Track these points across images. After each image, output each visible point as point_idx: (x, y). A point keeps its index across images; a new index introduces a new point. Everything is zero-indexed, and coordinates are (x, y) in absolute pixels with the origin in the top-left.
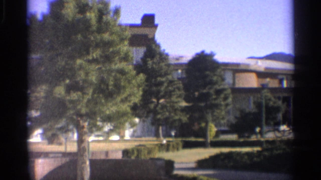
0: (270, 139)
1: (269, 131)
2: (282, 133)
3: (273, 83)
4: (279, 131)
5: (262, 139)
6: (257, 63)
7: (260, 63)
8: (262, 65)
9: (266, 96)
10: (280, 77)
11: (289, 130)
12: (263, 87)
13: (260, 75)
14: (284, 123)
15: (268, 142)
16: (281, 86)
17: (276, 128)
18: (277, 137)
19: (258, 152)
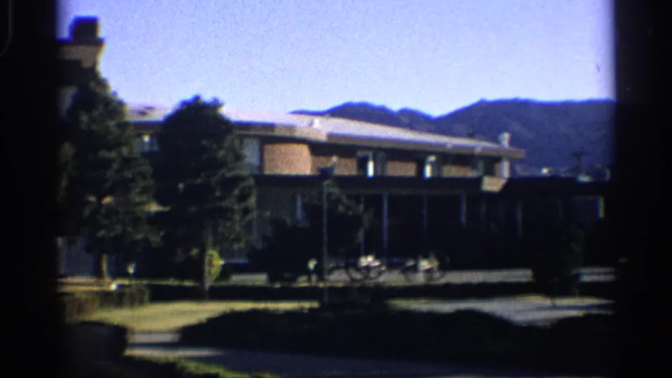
0: (340, 285)
1: (337, 268)
2: (364, 271)
3: (345, 168)
4: (358, 269)
5: (321, 285)
6: (311, 124)
7: (317, 121)
8: (322, 129)
9: (330, 194)
10: (360, 154)
11: (379, 266)
12: (324, 174)
13: (317, 148)
14: (367, 254)
15: (333, 290)
16: (361, 173)
17: (352, 261)
18: (353, 280)
19: (311, 310)
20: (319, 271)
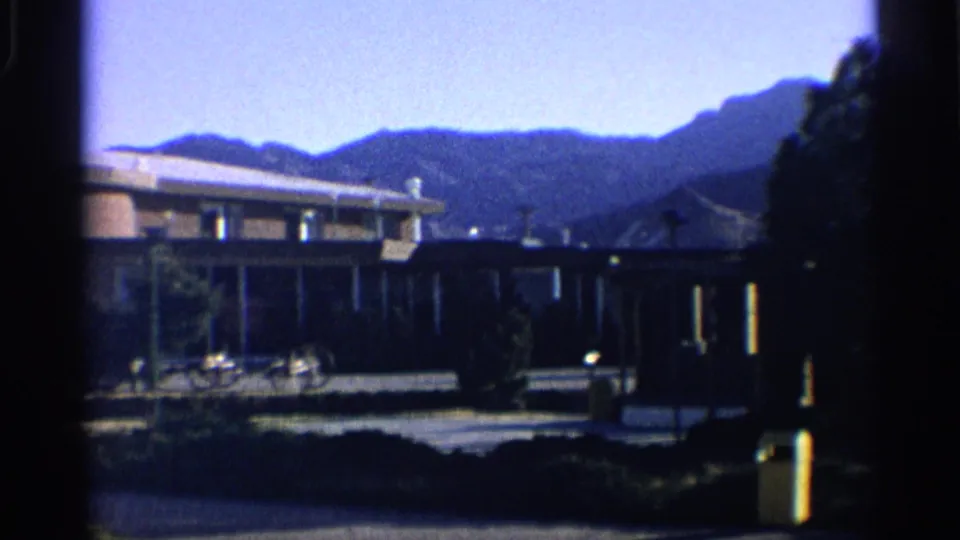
0: (177, 395)
1: (171, 371)
2: (210, 375)
3: (181, 226)
4: (203, 373)
5: (149, 396)
6: (136, 163)
7: (145, 163)
8: (150, 172)
9: (162, 266)
10: (207, 207)
11: (234, 369)
12: (153, 236)
13: (145, 200)
14: (216, 350)
15: (167, 402)
16: (207, 235)
17: (195, 360)
18: (198, 389)
19: (137, 432)
20: (147, 375)
